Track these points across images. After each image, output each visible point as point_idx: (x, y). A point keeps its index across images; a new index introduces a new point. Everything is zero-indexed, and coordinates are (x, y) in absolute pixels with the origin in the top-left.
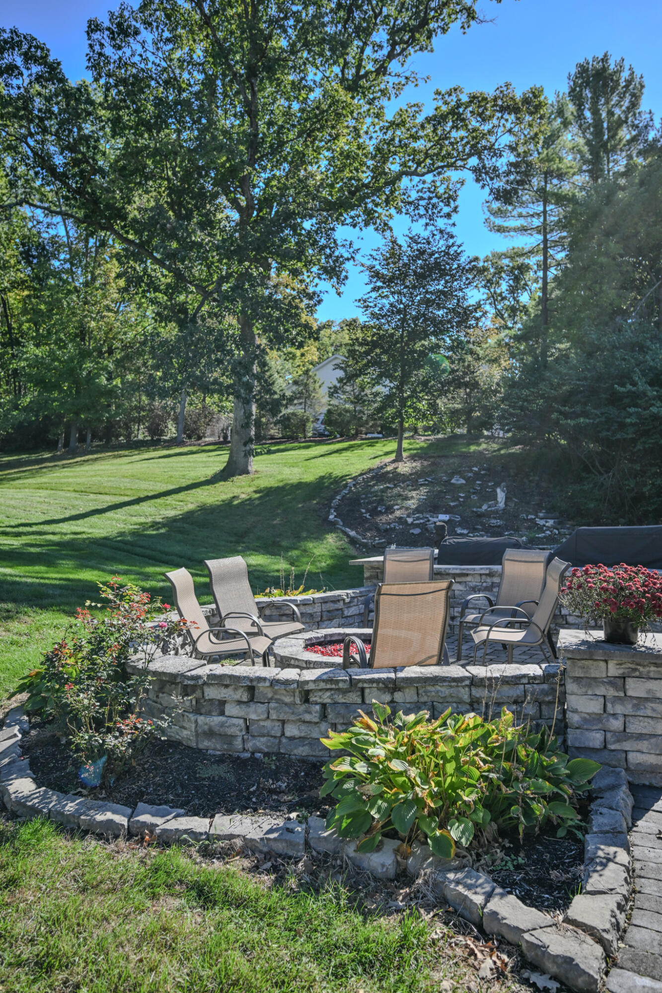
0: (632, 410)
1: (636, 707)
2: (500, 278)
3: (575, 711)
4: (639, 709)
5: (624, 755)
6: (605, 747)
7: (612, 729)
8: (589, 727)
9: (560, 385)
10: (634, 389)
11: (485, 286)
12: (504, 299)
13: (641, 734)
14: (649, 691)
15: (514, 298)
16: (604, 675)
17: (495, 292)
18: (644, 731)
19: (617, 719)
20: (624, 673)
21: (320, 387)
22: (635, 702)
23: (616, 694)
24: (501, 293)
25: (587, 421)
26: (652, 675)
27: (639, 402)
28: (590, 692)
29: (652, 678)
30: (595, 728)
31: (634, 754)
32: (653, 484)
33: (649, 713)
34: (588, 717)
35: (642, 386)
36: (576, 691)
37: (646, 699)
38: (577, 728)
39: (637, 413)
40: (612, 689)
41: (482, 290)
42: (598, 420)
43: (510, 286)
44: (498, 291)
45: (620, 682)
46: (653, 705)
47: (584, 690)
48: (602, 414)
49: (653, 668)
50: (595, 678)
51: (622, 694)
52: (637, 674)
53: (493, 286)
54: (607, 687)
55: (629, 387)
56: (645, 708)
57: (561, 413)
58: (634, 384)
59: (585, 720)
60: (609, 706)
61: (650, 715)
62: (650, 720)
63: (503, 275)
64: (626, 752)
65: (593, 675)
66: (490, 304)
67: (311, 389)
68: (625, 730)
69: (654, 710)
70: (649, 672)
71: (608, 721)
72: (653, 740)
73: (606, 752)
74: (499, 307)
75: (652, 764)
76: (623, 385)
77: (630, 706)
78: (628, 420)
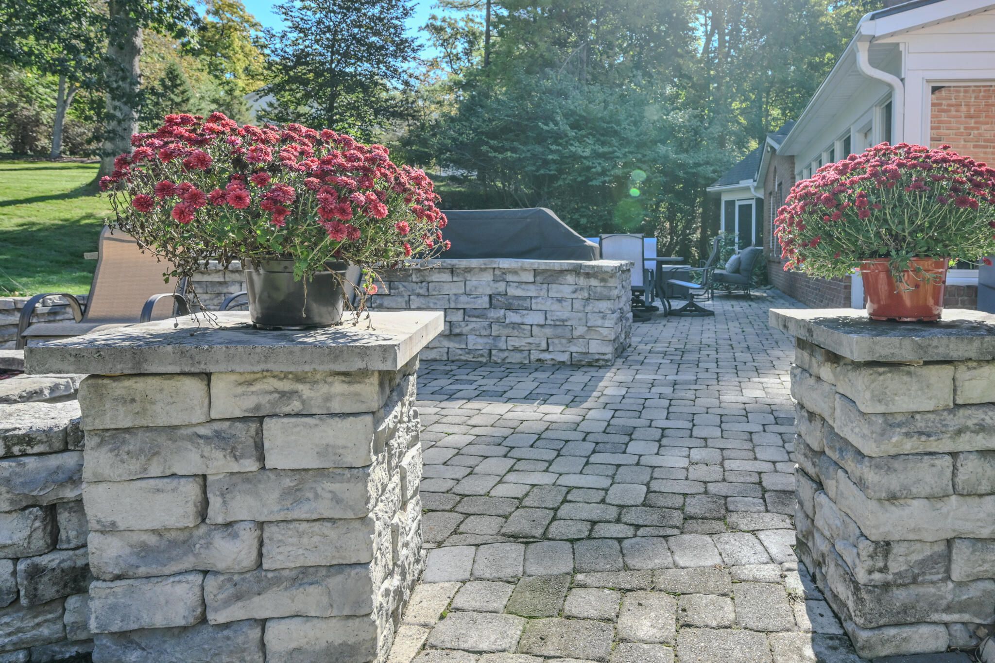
0: (554, 147)
1: (294, 495)
2: (456, 39)
3: (109, 529)
4: (297, 501)
5: (255, 633)
6: (203, 620)
7: (221, 566)
8: (154, 569)
9: (490, 120)
10: (555, 128)
11: (442, 45)
12: (459, 59)
13: (304, 570)
14: (324, 451)
15: (469, 61)
16: (198, 416)
17: (451, 53)
18: (312, 560)
19: (235, 536)
20: (258, 407)
21: (247, 110)
22: (287, 482)
23: (235, 467)
24: (457, 54)
25: (514, 155)
26: (336, 406)
27: (561, 141)
28: (155, 470)
29: (332, 415)
30: (174, 568)
31: (283, 625)
32: (571, 218)
33: (325, 509)
34: (152, 540)
35: (564, 126)
36: (107, 472)
37: (321, 472)
38: (119, 577)
39: (558, 150)
40: (219, 454)
41: (440, 48)
42: (523, 155)
43: (465, 49)
44: (454, 52)
45: (244, 433)
46: (335, 487)
47: (135, 465)
48: (528, 151)
49: (339, 387)
50: (171, 429)
51: (250, 465)
52: (295, 405)
53: (450, 46)
54: (206, 450)
55: (552, 125)
56: (317, 496)
57: (491, 147)
58: (556, 124)
59: (144, 552)
60: (215, 502)
61: (326, 514)
62: (326, 529)
63: (459, 37)
64: (263, 623)
65: (162, 421)
66: (447, 62)
67: (236, 110)
68: (260, 565)
69: (337, 500)
70: (328, 398)
71: (208, 545)
72: (335, 581)
73: (205, 633)
74: (455, 67)
75: (330, 645)
76: (547, 125)
77: (276, 495)
78: (550, 157)
